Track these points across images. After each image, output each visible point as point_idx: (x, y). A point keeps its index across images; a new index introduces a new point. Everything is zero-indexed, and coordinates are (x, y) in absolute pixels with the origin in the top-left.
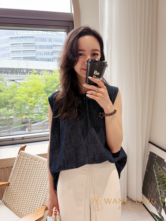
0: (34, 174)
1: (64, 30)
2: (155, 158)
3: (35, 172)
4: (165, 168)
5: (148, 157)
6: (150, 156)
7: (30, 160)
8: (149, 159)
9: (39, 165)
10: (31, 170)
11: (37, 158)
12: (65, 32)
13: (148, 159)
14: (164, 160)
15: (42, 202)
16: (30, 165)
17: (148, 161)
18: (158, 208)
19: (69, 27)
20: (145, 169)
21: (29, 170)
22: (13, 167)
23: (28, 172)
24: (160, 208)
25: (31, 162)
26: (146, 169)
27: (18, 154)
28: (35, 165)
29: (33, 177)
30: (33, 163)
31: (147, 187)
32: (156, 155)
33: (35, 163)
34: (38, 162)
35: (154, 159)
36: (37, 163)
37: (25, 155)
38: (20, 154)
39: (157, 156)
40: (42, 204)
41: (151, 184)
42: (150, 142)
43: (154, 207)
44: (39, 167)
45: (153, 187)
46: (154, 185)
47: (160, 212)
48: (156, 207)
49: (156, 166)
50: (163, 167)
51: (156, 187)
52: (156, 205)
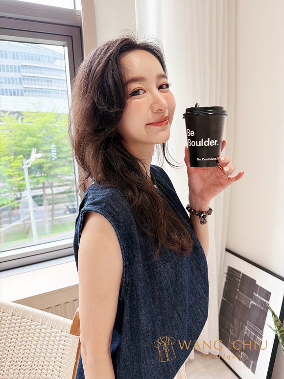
0: (22, 347)
1: (62, 43)
2: (239, 278)
3: (24, 343)
4: (257, 295)
5: (226, 275)
6: (228, 274)
7: (9, 318)
8: (227, 279)
9: (33, 327)
10: (14, 340)
11: (26, 312)
12: (64, 46)
13: (224, 280)
14: (255, 281)
16: (11, 329)
17: (226, 283)
18: (250, 363)
19: (72, 36)
20: (221, 297)
21: (9, 340)
23: (7, 344)
24: (253, 363)
25: (13, 321)
26: (223, 297)
28: (22, 328)
29: (20, 355)
30: (17, 324)
31: (227, 327)
32: (239, 272)
33: (23, 324)
34: (30, 321)
35: (238, 280)
36: (28, 323)
39: (243, 274)
41: (233, 323)
42: (227, 250)
43: (241, 362)
44: (32, 331)
45: (236, 329)
46: (239, 325)
47: (253, 370)
48: (245, 363)
49: (242, 292)
50: (254, 294)
51: (242, 328)
52: (245, 358)
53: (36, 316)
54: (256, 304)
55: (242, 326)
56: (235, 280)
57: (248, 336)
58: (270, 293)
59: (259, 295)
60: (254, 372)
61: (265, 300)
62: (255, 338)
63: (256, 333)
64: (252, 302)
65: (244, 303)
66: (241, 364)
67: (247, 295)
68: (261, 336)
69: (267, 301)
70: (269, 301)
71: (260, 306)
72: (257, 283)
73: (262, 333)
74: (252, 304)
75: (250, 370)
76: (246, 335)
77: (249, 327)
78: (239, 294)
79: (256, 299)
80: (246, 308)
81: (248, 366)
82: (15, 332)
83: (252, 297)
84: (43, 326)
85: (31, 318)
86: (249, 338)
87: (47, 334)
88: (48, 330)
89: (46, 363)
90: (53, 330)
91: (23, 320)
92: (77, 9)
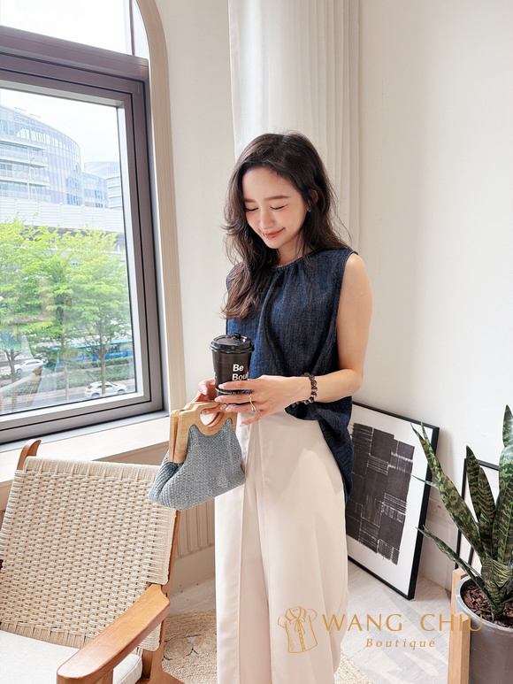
1: (114, 102)
2: (370, 437)
4: (396, 455)
6: (354, 435)
7: (69, 478)
9: (108, 483)
11: (95, 467)
12: (117, 107)
14: (393, 436)
15: (144, 579)
18: (389, 552)
19: (131, 94)
21: (71, 507)
22: (4, 511)
24: (394, 550)
25: (76, 481)
27: (20, 466)
28: (92, 487)
31: (356, 511)
32: (370, 429)
34: (102, 477)
35: (367, 439)
36: (100, 481)
37: (47, 465)
38: (26, 467)
39: (374, 430)
40: (142, 584)
41: (364, 504)
43: (378, 554)
44: (107, 488)
45: (369, 509)
46: (373, 502)
48: (383, 554)
49: (375, 455)
50: (392, 453)
51: (378, 504)
52: (383, 547)
53: (112, 470)
54: (395, 467)
55: (377, 503)
56: (366, 441)
57: (386, 513)
58: (414, 448)
59: (398, 453)
60: (395, 562)
61: (406, 459)
62: (395, 514)
63: (397, 507)
64: (389, 466)
65: (379, 470)
66: (379, 555)
67: (382, 458)
68: (404, 510)
69: (409, 460)
70: (411, 458)
71: (400, 469)
72: (395, 438)
73: (405, 505)
74: (390, 468)
75: (390, 561)
76: (383, 514)
77: (389, 502)
78: (371, 460)
79: (394, 461)
80: (381, 477)
81: (388, 557)
82: (81, 495)
83: (389, 458)
84: (124, 480)
85: (104, 472)
86: (388, 516)
87: (133, 489)
88: (132, 484)
89: (135, 524)
90: (140, 481)
91: (92, 477)
92: (137, 55)
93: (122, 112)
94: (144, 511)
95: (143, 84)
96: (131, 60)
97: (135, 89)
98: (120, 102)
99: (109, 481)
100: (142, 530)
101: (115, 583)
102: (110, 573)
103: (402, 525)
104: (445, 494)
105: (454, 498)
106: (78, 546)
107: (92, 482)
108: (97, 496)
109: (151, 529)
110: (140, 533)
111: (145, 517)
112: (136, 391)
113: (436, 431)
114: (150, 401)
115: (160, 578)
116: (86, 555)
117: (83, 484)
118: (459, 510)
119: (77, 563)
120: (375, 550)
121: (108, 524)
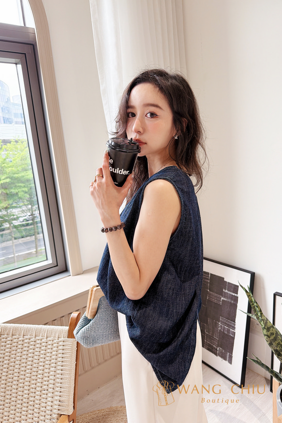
1: (13, 60)
2: (208, 279)
3: (18, 358)
4: (227, 291)
12: (16, 64)
14: (223, 278)
15: (56, 411)
18: (226, 356)
19: (25, 54)
24: (229, 355)
28: (14, 344)
29: (16, 370)
32: (208, 274)
34: (22, 336)
35: (206, 280)
36: (20, 339)
39: (211, 274)
40: (55, 416)
41: (207, 323)
44: (26, 345)
45: (211, 327)
46: (213, 323)
47: (230, 362)
48: (222, 357)
49: (213, 292)
50: (224, 290)
51: (216, 325)
52: (222, 352)
53: (28, 330)
54: (226, 300)
55: (216, 323)
56: (205, 282)
57: (222, 330)
58: (238, 286)
59: (228, 290)
60: (231, 363)
61: (234, 294)
62: (229, 331)
63: (229, 326)
64: (222, 298)
65: (216, 301)
66: (219, 358)
67: (217, 293)
68: (234, 328)
69: (236, 295)
70: (237, 294)
71: (230, 301)
72: (225, 280)
73: (235, 325)
74: (223, 300)
75: (227, 362)
76: (220, 330)
77: (222, 322)
78: (210, 294)
79: (225, 295)
80: (217, 306)
81: (225, 359)
82: (7, 350)
83: (221, 293)
84: (37, 338)
85: (22, 333)
86: (223, 333)
87: (43, 344)
88: (43, 341)
89: (47, 371)
90: (49, 339)
91: (14, 337)
92: (27, 26)
93: (20, 66)
94: (53, 361)
95: (33, 46)
96: (23, 30)
97: (27, 50)
98: (18, 60)
99: (27, 339)
100: (52, 375)
101: (35, 415)
102: (31, 408)
103: (233, 338)
104: (268, 336)
105: (272, 334)
106: (8, 388)
107: (15, 340)
108: (19, 350)
109: (58, 374)
110: (51, 377)
111: (53, 365)
112: (47, 259)
113: (253, 275)
114: (57, 266)
115: (67, 410)
116: (14, 395)
117: (8, 342)
118: (277, 342)
119: (7, 401)
120: (216, 354)
121: (28, 371)
